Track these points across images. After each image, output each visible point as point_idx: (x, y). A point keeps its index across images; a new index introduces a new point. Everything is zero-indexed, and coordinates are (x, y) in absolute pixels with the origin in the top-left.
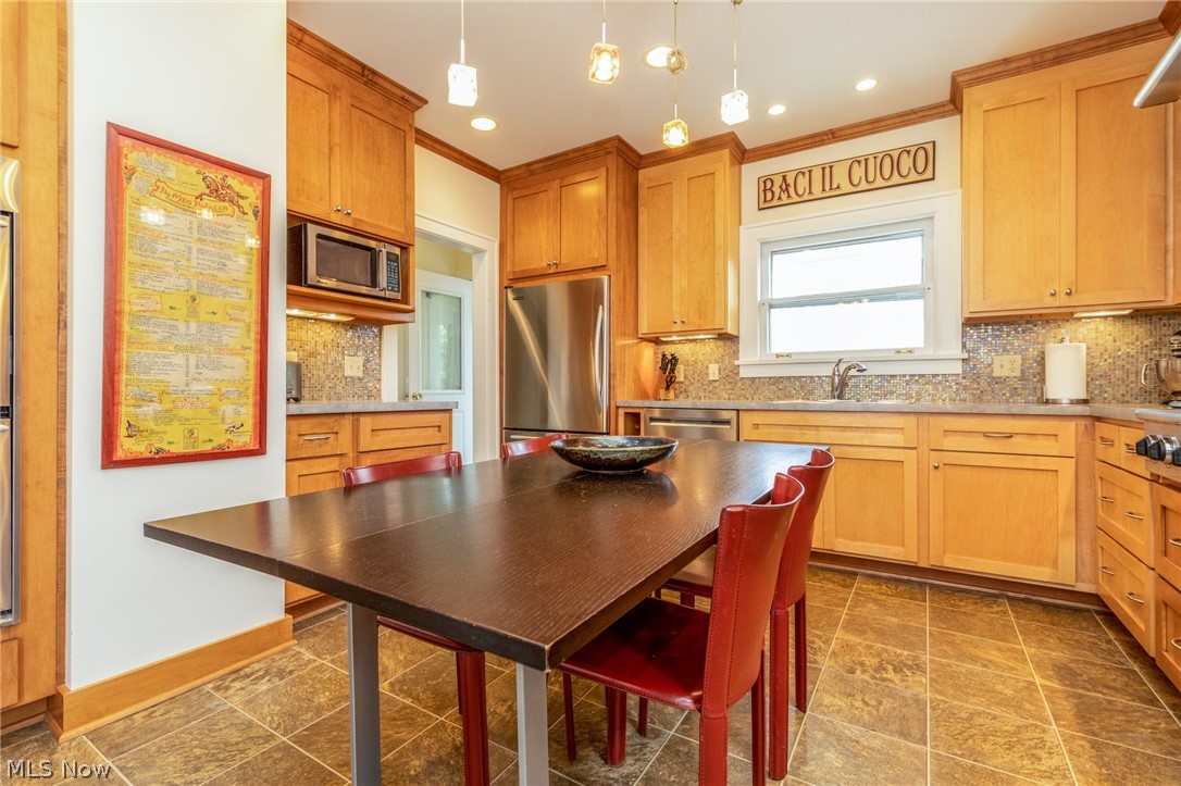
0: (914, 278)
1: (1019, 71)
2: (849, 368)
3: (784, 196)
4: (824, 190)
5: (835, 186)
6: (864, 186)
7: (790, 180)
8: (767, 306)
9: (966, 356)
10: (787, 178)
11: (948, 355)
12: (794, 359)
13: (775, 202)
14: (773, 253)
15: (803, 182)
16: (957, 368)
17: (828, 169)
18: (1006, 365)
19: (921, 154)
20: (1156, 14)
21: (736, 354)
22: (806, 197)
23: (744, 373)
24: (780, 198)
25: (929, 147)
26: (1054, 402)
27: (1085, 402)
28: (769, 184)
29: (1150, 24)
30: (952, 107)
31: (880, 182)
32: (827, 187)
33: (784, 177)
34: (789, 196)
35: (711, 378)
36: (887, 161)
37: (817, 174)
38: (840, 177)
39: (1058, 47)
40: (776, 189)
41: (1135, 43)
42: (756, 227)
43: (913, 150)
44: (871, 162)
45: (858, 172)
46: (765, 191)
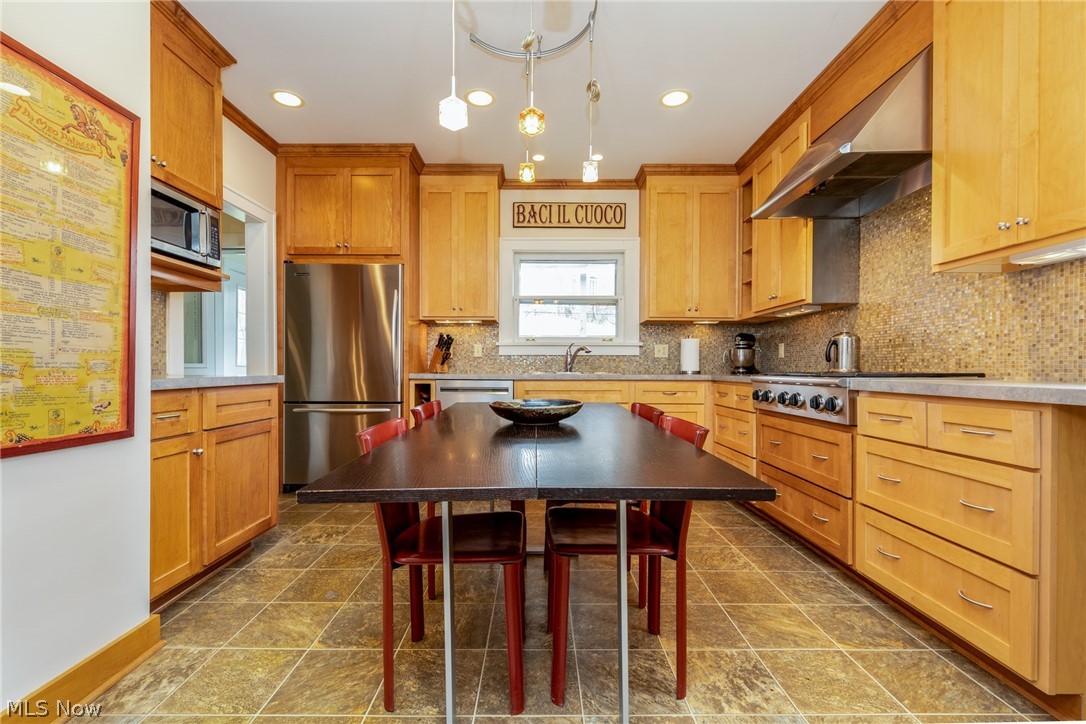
0: (610, 292)
1: (674, 173)
2: (579, 350)
3: (532, 220)
4: (559, 222)
5: (566, 220)
6: (584, 224)
7: (537, 209)
8: (517, 302)
9: (641, 344)
10: (535, 208)
11: (631, 344)
12: (538, 342)
13: (526, 224)
14: (522, 261)
15: (545, 213)
16: (636, 352)
17: (562, 207)
18: (661, 351)
19: (618, 210)
20: (733, 161)
21: (497, 336)
22: (547, 224)
23: (502, 352)
24: (529, 221)
25: (623, 206)
26: (685, 373)
27: (699, 373)
28: (521, 210)
29: (731, 166)
30: (635, 184)
31: (594, 224)
32: (562, 220)
33: (532, 206)
34: (536, 221)
35: (476, 355)
36: (599, 210)
37: (555, 209)
38: (570, 215)
39: (693, 166)
40: (527, 214)
41: (724, 175)
42: (513, 240)
43: (614, 206)
44: (589, 208)
45: (581, 213)
46: (518, 213)
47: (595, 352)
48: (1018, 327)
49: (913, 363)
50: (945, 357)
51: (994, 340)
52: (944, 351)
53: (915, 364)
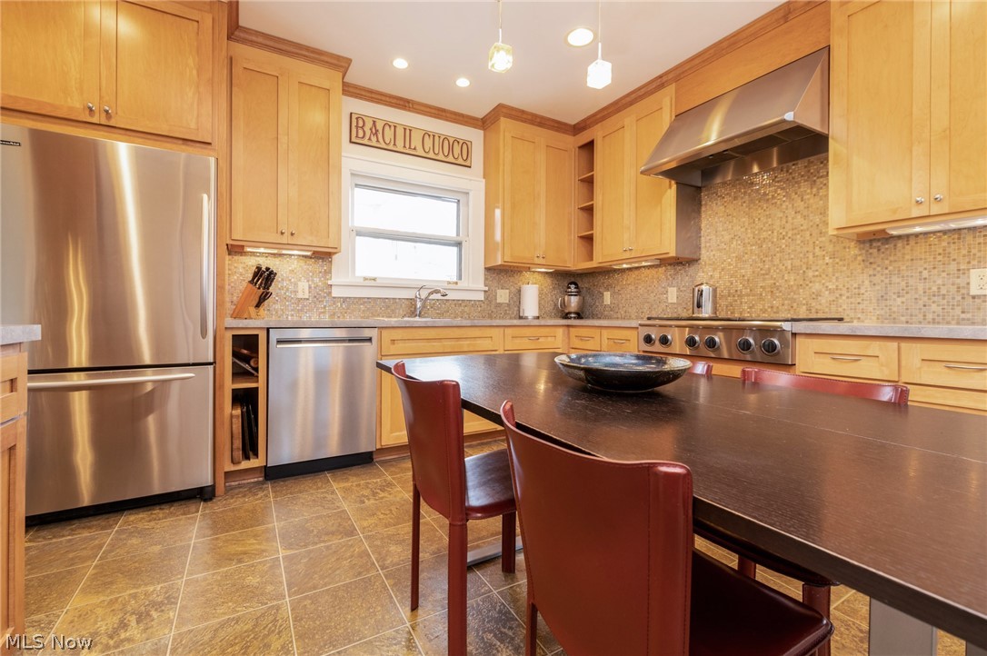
0: (451, 233)
1: (525, 121)
2: (431, 293)
3: (374, 139)
4: (405, 147)
5: (413, 147)
6: (431, 155)
7: (379, 127)
8: (354, 233)
9: (487, 289)
10: (377, 124)
11: (474, 286)
12: (378, 282)
13: (366, 142)
14: (357, 185)
15: (389, 133)
16: (481, 297)
17: (408, 131)
18: (503, 296)
19: (465, 146)
20: (573, 122)
21: (328, 272)
22: (391, 147)
23: (336, 293)
24: (370, 139)
25: (469, 144)
26: (526, 318)
27: (538, 318)
28: (361, 124)
29: (570, 125)
30: (480, 123)
31: (441, 157)
32: (407, 146)
33: (374, 122)
34: (378, 141)
35: (300, 295)
36: (446, 143)
37: (400, 132)
38: (416, 142)
39: (542, 118)
40: (367, 129)
41: (564, 133)
42: (355, 159)
43: (461, 142)
44: (437, 138)
45: (428, 143)
46: (357, 127)
47: (452, 296)
48: (867, 283)
49: (761, 310)
50: (795, 305)
51: (844, 292)
52: (794, 300)
53: (764, 311)
